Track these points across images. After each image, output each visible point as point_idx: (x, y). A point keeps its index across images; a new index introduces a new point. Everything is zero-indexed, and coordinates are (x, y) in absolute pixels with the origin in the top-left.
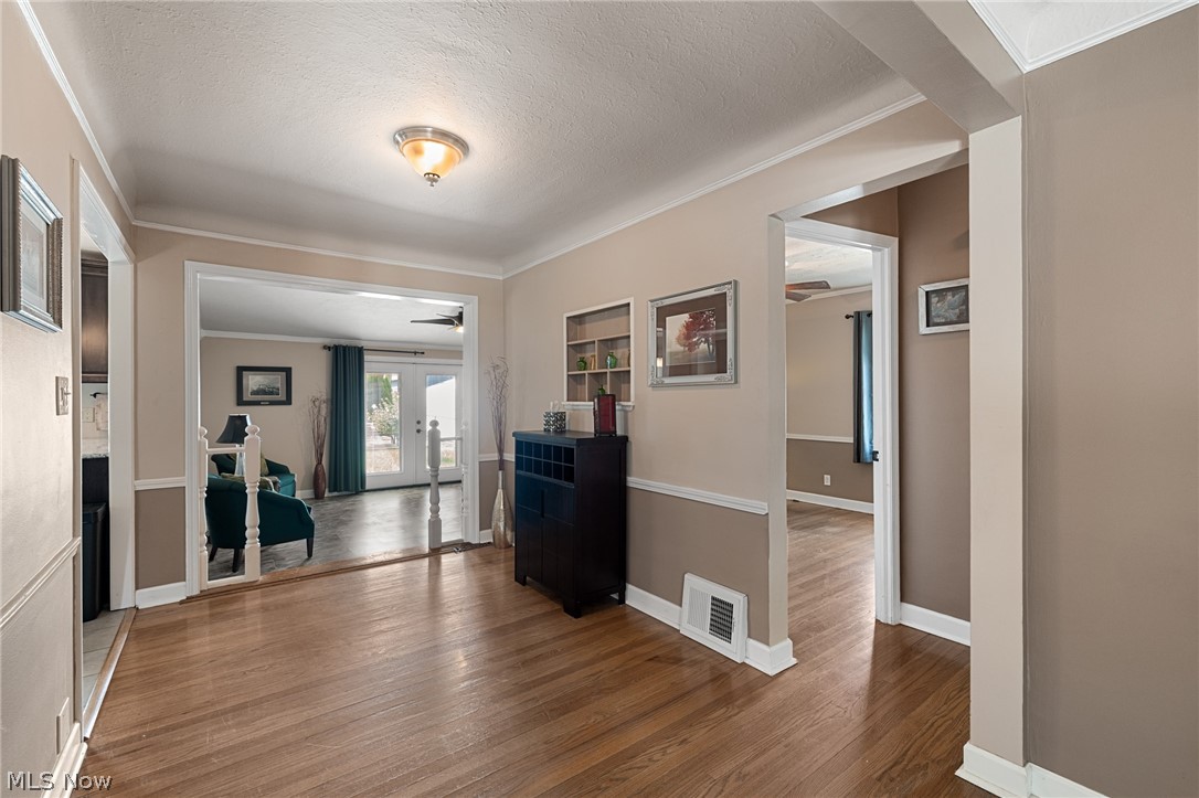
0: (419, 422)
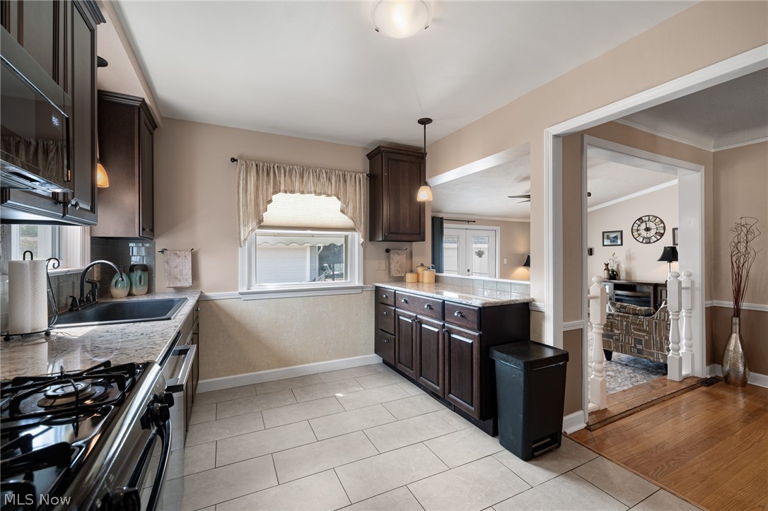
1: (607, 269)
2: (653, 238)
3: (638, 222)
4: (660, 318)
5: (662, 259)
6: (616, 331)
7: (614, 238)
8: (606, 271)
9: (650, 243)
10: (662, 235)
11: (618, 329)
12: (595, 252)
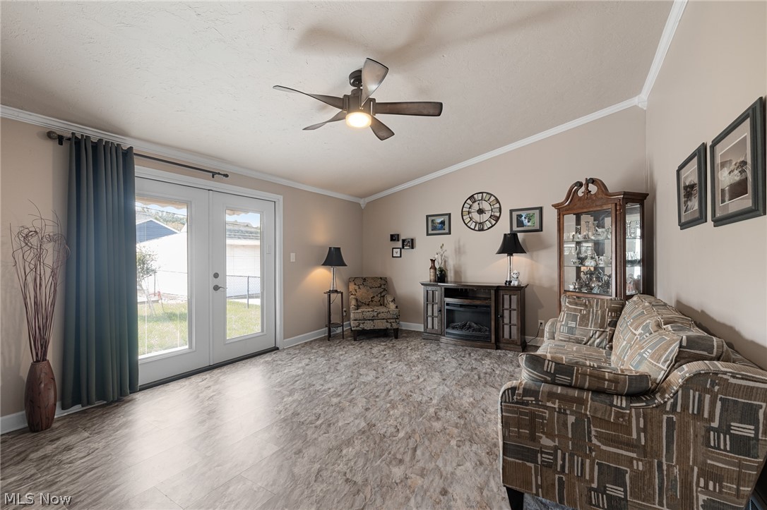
0: (216, 276)
1: (433, 267)
2: (487, 222)
3: (469, 201)
4: (685, 407)
5: (502, 251)
6: (545, 441)
7: (439, 225)
8: (432, 270)
9: (482, 230)
10: (497, 219)
11: (550, 436)
12: (417, 243)
